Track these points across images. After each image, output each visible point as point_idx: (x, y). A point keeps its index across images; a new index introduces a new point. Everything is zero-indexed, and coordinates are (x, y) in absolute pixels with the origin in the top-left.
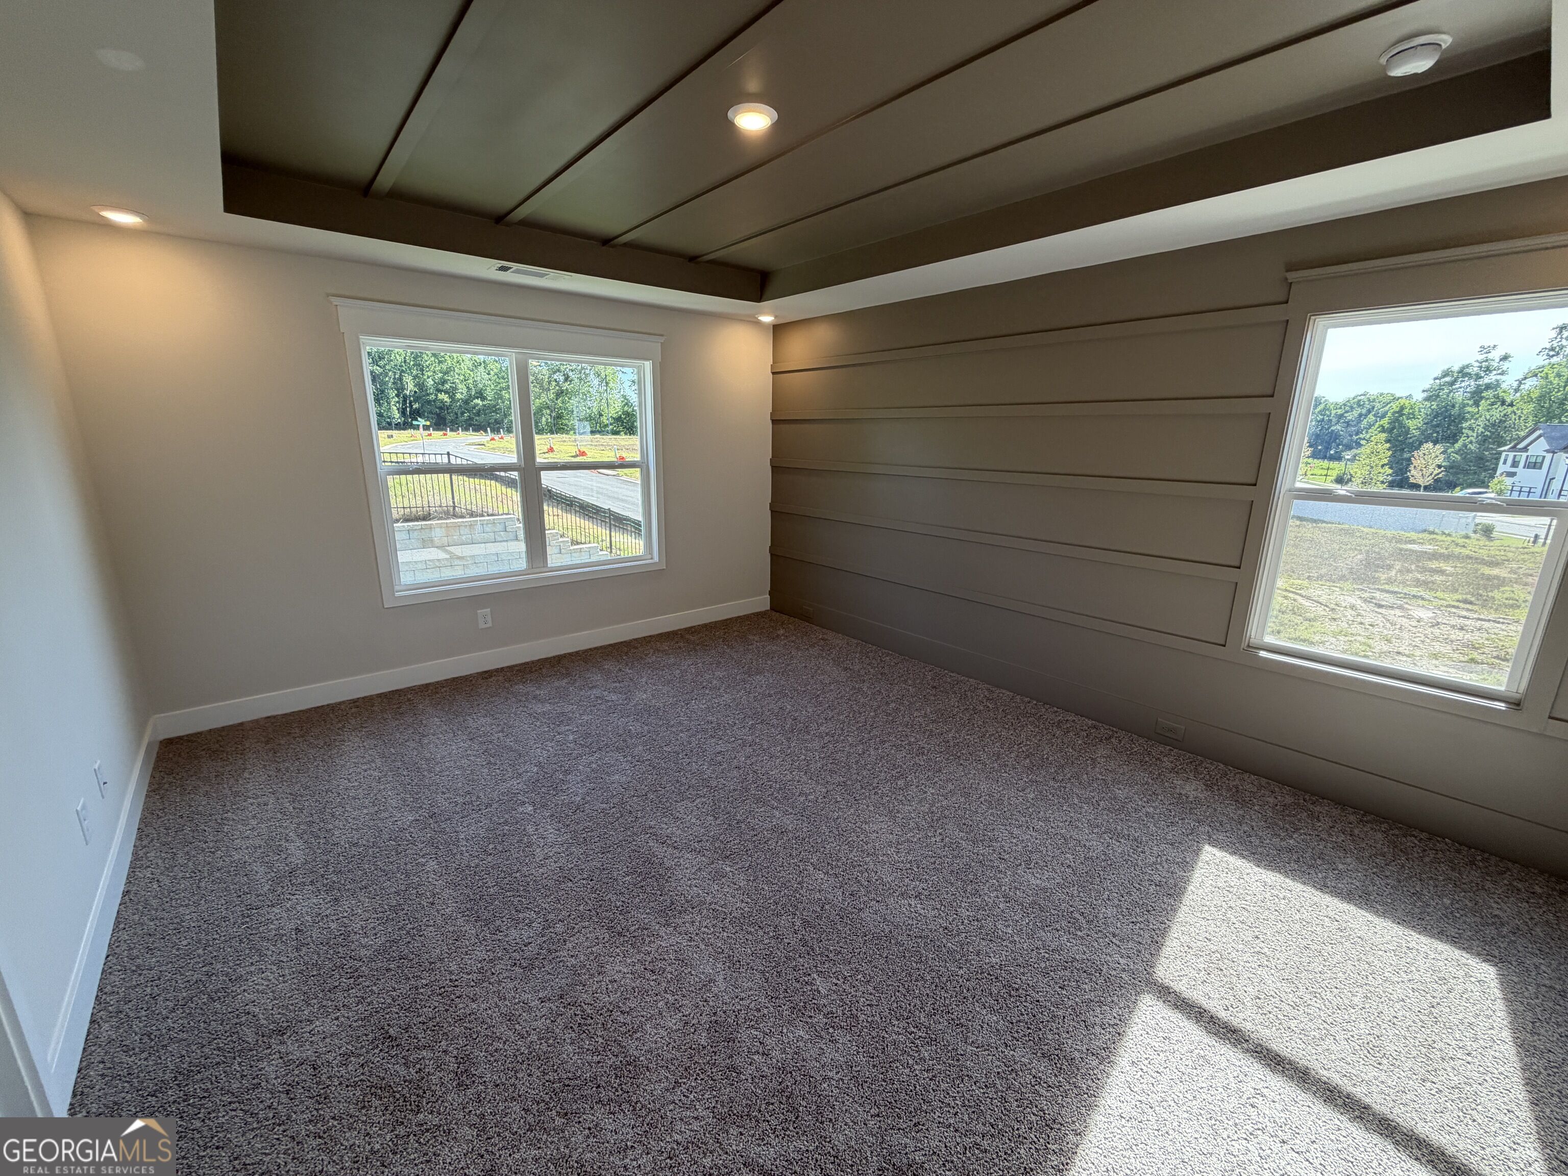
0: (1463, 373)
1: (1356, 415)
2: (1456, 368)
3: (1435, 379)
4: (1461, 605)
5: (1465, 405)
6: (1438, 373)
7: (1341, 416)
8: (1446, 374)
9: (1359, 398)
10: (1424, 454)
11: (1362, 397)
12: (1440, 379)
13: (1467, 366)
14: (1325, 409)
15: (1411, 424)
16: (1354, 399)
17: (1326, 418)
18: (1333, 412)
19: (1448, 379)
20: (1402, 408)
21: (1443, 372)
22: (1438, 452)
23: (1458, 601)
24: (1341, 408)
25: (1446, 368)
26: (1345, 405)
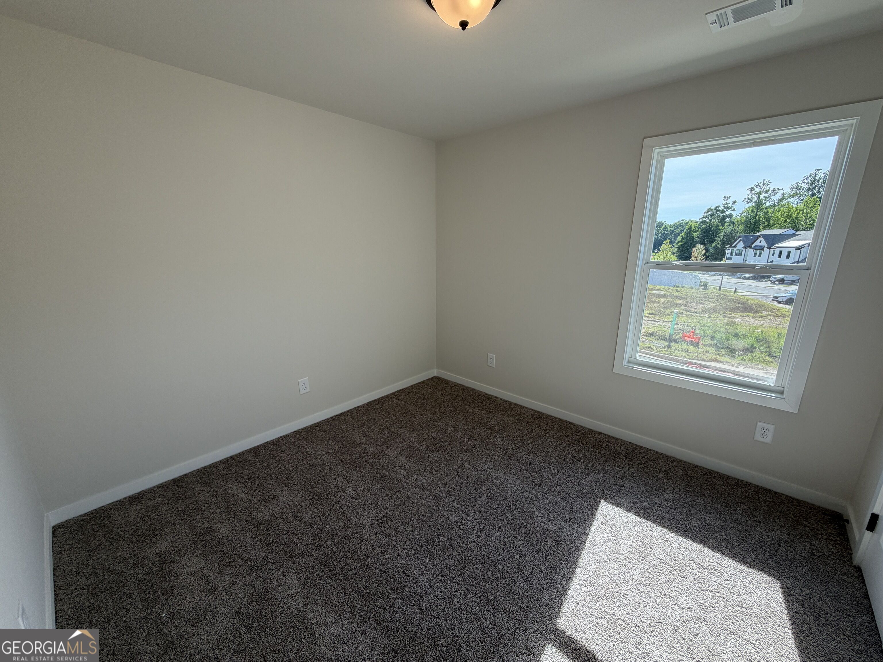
0: (717, 210)
1: (679, 231)
2: (713, 208)
3: (704, 213)
4: (650, 315)
5: (717, 226)
6: (706, 210)
7: (673, 231)
8: (709, 210)
9: (680, 222)
10: (697, 250)
11: (682, 222)
12: (707, 213)
13: (718, 207)
14: (665, 228)
15: (695, 235)
16: (678, 222)
17: (666, 232)
18: (669, 229)
19: (710, 213)
20: (691, 227)
21: (708, 209)
22: (703, 249)
23: (650, 314)
24: (672, 227)
25: (709, 208)
26: (674, 225)
